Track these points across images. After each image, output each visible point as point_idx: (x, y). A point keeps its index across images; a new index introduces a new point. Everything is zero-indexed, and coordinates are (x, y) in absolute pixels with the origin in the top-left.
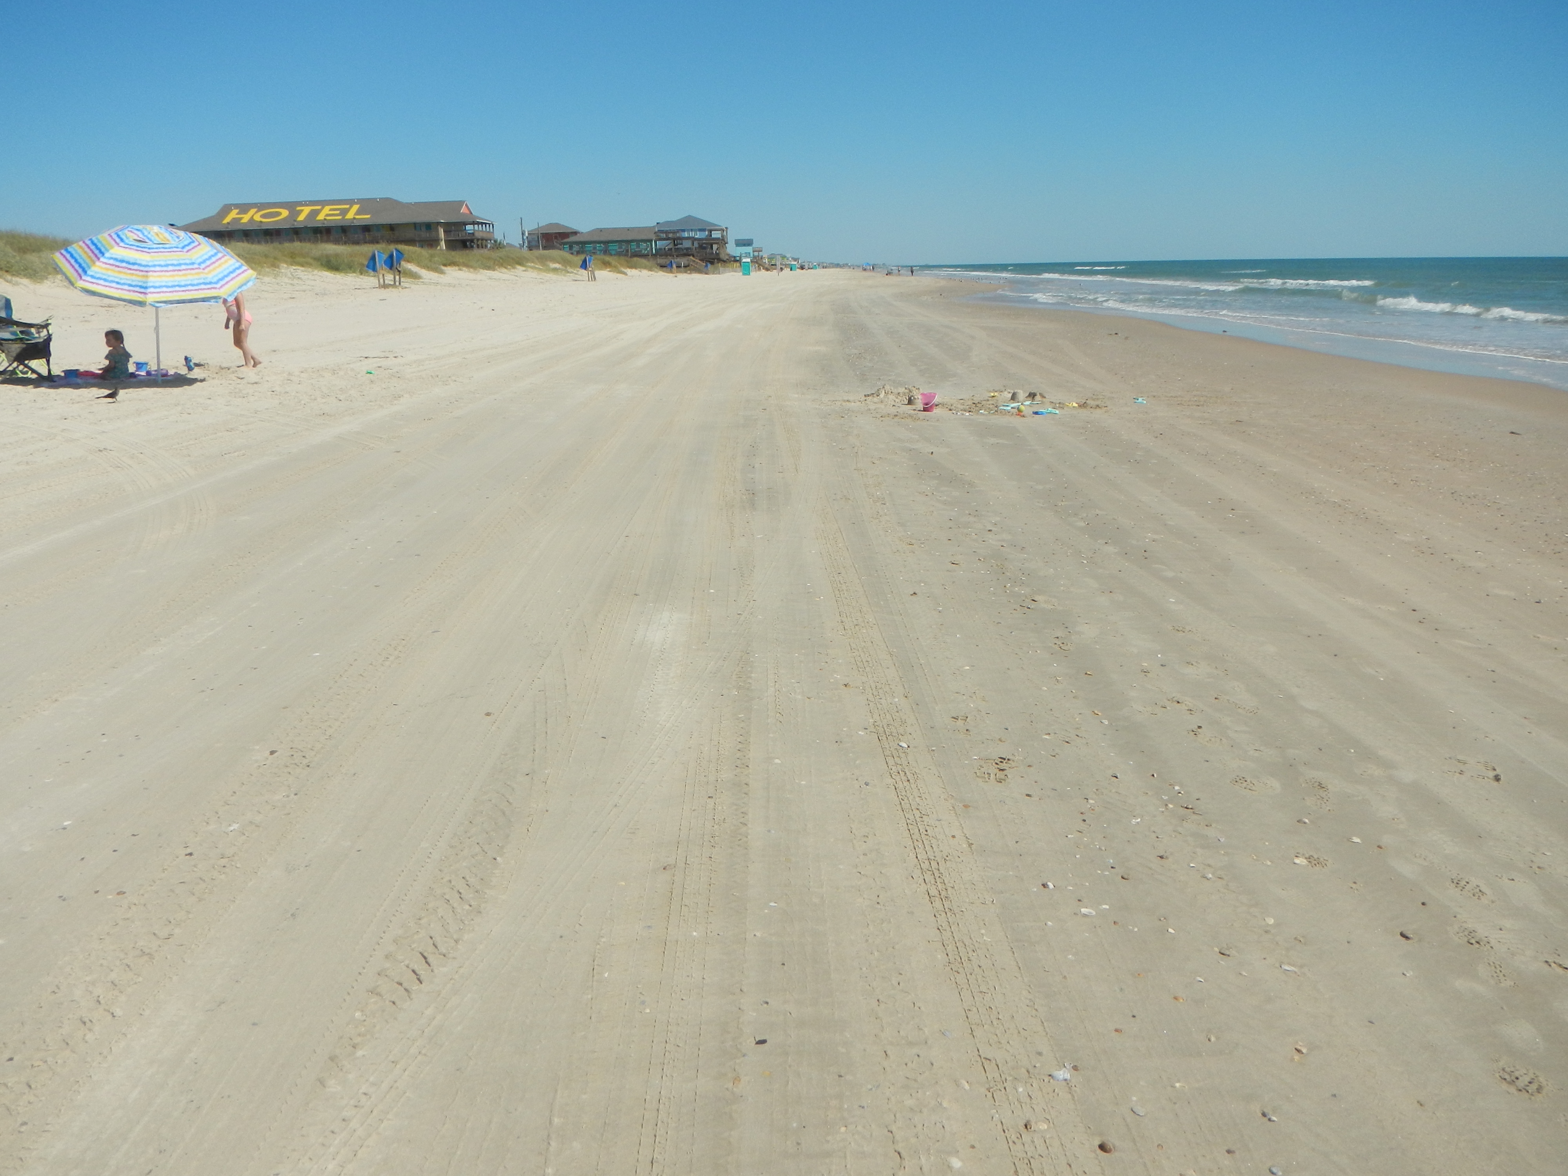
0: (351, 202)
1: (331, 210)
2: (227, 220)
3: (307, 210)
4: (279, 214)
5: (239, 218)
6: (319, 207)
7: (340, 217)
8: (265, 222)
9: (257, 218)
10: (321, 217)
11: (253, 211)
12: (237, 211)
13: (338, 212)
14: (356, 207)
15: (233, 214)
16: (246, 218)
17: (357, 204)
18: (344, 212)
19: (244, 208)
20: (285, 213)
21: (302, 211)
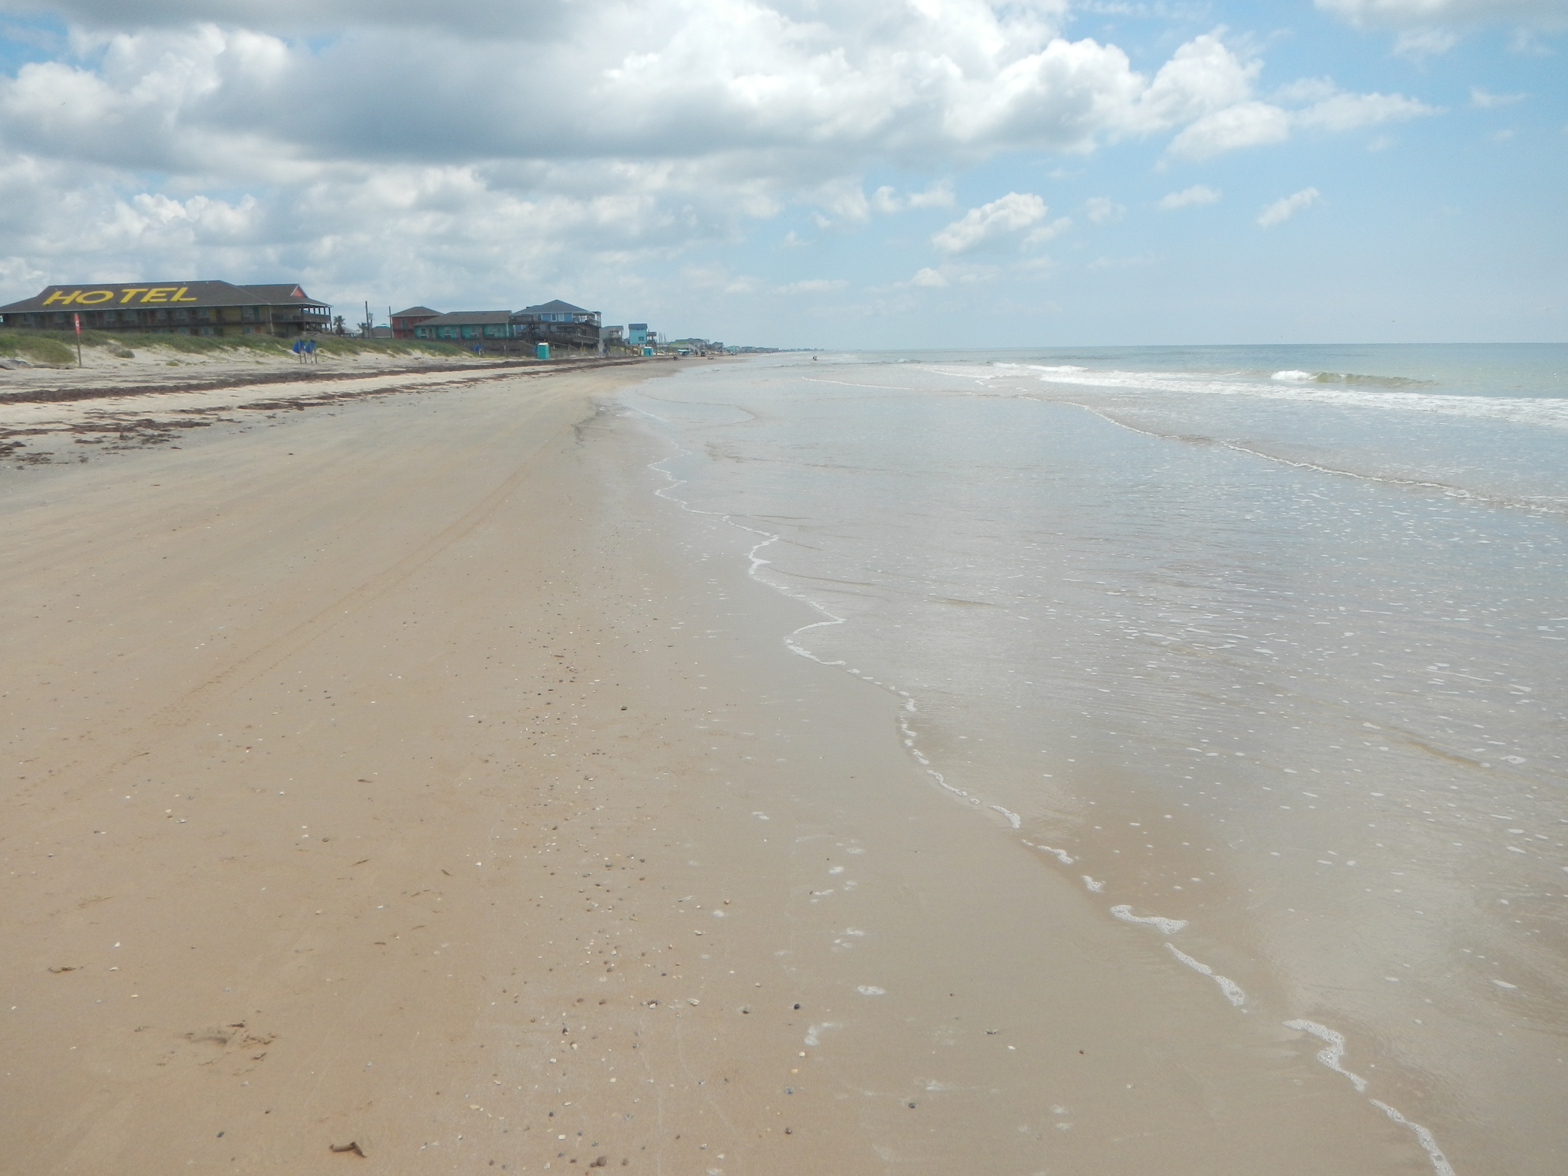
0: (179, 285)
1: (158, 292)
2: (49, 301)
3: (132, 292)
4: (103, 296)
5: (62, 299)
6: (146, 290)
7: (165, 300)
8: (85, 304)
9: (80, 300)
10: (145, 299)
11: (77, 293)
12: (60, 293)
13: (164, 295)
14: (183, 290)
15: (56, 296)
16: (68, 300)
17: (185, 287)
18: (171, 294)
19: (67, 290)
20: (109, 295)
21: (127, 293)
